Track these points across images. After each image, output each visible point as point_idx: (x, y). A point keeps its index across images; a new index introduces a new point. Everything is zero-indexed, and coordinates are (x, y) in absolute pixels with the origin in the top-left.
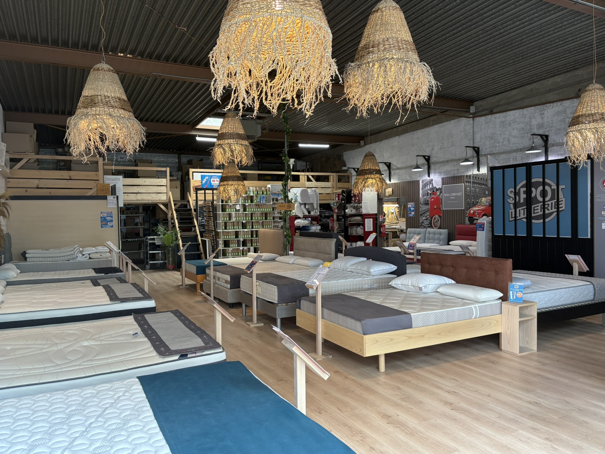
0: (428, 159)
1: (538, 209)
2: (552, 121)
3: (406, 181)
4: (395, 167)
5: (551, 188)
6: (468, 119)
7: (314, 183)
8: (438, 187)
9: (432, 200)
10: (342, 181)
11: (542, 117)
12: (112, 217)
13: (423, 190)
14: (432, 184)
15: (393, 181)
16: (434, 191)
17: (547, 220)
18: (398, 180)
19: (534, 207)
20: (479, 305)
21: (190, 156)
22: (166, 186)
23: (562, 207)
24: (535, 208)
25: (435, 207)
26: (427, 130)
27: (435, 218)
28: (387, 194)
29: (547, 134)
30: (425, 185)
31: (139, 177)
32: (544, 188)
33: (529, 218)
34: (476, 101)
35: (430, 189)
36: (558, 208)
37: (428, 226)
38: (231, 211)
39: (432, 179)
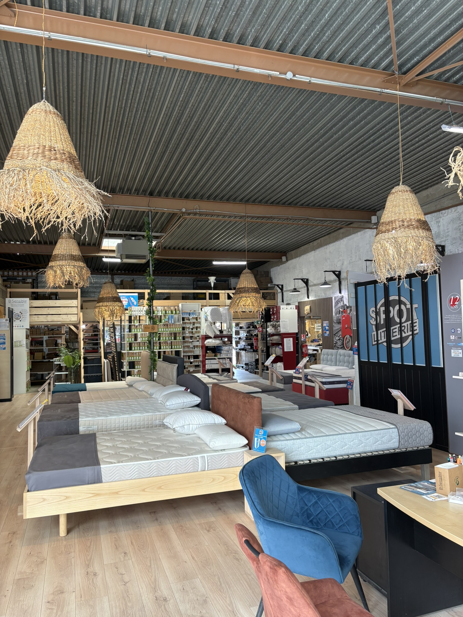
0: (338, 275)
1: (396, 332)
2: (448, 229)
3: (322, 298)
4: (312, 284)
5: (406, 307)
6: (373, 230)
8: (348, 305)
9: (344, 318)
10: (268, 298)
11: (438, 226)
12: (5, 339)
13: (336, 308)
14: (343, 301)
15: (311, 298)
16: (345, 308)
17: (404, 345)
18: (315, 297)
19: (393, 329)
20: (208, 454)
21: (124, 276)
22: (77, 307)
23: (416, 330)
24: (394, 331)
25: (346, 326)
26: (337, 244)
27: (346, 338)
28: (306, 312)
29: (443, 244)
30: (337, 303)
32: (400, 307)
33: (389, 342)
34: (379, 210)
35: (342, 307)
36: (413, 331)
37: (340, 347)
38: (137, 332)
39: (343, 296)
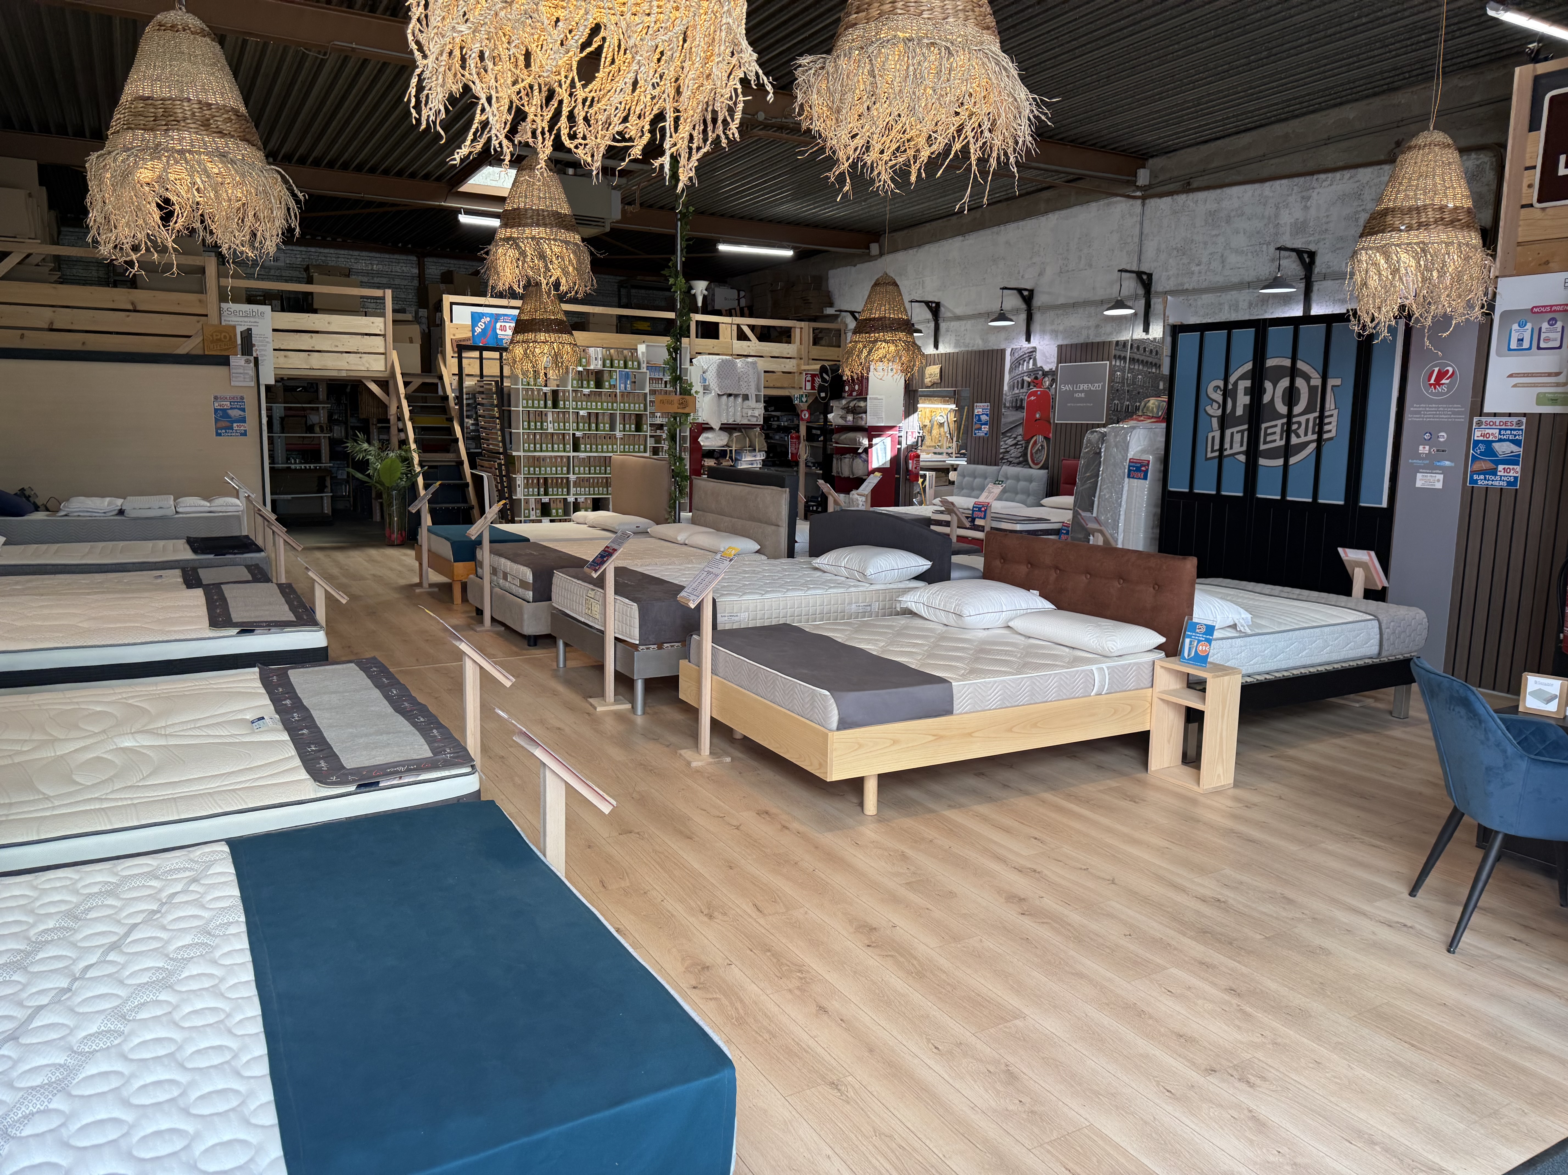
0: (1027, 297)
1: (1274, 433)
2: (1327, 216)
3: (975, 348)
4: (949, 315)
5: (1308, 382)
6: (1131, 202)
7: (754, 345)
8: (1046, 368)
9: (1032, 398)
10: (823, 342)
11: (1306, 206)
12: (243, 410)
13: (1013, 375)
14: (1035, 360)
15: (943, 349)
16: (1038, 376)
17: (1293, 460)
18: (955, 347)
19: (1266, 428)
20: (1108, 664)
21: (449, 261)
22: (384, 336)
23: (1330, 431)
24: (1269, 431)
25: (1038, 416)
26: (1029, 226)
27: (1035, 442)
28: (927, 381)
29: (1312, 248)
30: (1017, 363)
31: (315, 311)
32: (1292, 382)
33: (1253, 453)
34: (1152, 157)
35: (1029, 373)
36: (1320, 433)
37: (1017, 460)
38: (545, 407)
39: (1035, 348)
